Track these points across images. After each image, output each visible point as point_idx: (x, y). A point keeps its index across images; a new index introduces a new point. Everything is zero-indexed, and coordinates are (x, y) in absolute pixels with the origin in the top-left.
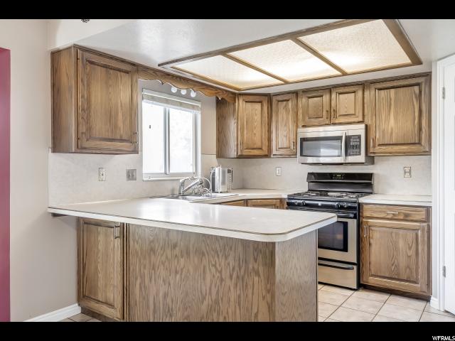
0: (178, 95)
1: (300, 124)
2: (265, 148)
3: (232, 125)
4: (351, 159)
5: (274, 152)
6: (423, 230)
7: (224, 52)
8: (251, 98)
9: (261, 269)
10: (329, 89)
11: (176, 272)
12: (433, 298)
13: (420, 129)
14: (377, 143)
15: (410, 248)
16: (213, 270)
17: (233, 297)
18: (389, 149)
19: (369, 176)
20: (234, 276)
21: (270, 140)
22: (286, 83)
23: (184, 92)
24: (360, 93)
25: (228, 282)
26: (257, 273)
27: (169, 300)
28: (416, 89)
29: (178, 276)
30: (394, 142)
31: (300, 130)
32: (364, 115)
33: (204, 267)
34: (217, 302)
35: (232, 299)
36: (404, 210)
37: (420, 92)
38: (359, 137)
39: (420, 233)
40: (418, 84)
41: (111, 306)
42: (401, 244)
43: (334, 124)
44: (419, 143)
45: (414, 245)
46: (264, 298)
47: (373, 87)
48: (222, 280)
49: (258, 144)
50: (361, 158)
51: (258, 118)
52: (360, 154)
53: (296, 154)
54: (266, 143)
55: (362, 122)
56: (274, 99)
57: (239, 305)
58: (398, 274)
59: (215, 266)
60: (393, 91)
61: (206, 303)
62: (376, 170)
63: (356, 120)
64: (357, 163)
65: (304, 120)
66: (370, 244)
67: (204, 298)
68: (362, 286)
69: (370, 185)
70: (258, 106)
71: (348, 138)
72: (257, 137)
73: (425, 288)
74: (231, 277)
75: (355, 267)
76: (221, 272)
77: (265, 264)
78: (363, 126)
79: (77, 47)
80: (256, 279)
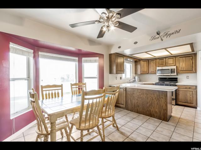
0: (129, 61)
1: (157, 66)
2: (147, 72)
3: (139, 67)
4: (172, 74)
5: (150, 73)
6: (195, 91)
7: (146, 52)
8: (144, 60)
9: (163, 97)
10: (165, 58)
11: (140, 98)
12: (198, 108)
13: (192, 67)
14: (180, 70)
15: (191, 95)
16: (150, 97)
17: (156, 102)
18: (183, 72)
19: (177, 78)
20: (156, 99)
21: (148, 70)
22: (155, 57)
23: (130, 60)
24: (174, 58)
25: (155, 100)
26: (163, 98)
27: (138, 104)
28: (191, 57)
29: (141, 99)
30: (185, 70)
31: (157, 68)
32: (175, 64)
33: (148, 97)
34: (151, 104)
35: (156, 103)
36: (189, 86)
37: (192, 58)
38: (175, 69)
39: (194, 92)
40: (192, 56)
41: (123, 105)
42: (188, 95)
43: (167, 66)
44: (192, 70)
45: (192, 95)
46: (164, 103)
47: (178, 57)
48: (153, 99)
49: (146, 71)
50: (175, 74)
51: (145, 65)
52: (175, 73)
53: (156, 73)
54: (147, 71)
55: (175, 65)
56: (150, 61)
57: (158, 104)
58: (187, 102)
59: (151, 97)
60: (184, 58)
61: (148, 104)
62: (178, 77)
63: (173, 65)
64: (174, 75)
65: (158, 65)
66: (179, 95)
67: (148, 103)
68: (177, 104)
69: (177, 81)
70: (146, 62)
71: (171, 69)
72: (145, 69)
73: (195, 105)
74: (155, 99)
75: (175, 100)
76: (153, 98)
77: (165, 96)
78: (176, 66)
79: (116, 53)
80: (162, 99)
